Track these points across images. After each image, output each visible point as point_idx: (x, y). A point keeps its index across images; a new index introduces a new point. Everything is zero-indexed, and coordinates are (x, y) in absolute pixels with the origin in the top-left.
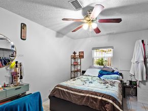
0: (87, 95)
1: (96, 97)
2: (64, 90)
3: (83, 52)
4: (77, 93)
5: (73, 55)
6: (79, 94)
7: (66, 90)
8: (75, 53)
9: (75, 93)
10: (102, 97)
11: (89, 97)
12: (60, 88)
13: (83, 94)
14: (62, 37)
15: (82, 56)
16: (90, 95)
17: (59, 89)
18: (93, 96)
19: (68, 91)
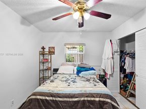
0: (82, 99)
1: (92, 99)
2: (47, 98)
3: (54, 48)
4: (68, 99)
5: (42, 50)
6: (71, 100)
7: (51, 98)
8: (43, 48)
9: (66, 99)
10: (100, 97)
11: (84, 100)
12: (39, 97)
13: (76, 99)
14: (29, 26)
15: (52, 52)
16: (86, 99)
17: (38, 99)
18: (89, 99)
19: (54, 99)
